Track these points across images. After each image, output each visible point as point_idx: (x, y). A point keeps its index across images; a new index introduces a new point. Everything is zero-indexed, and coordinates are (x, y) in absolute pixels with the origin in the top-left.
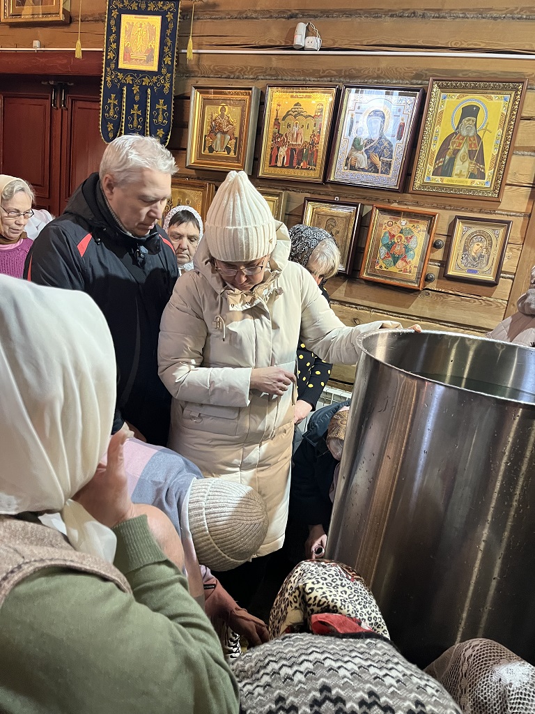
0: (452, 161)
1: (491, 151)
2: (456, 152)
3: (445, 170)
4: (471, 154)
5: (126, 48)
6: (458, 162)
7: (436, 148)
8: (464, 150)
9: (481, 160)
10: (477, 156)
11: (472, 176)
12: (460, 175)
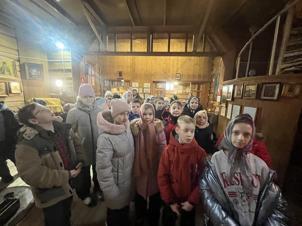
2: (4, 70)
3: (3, 73)
8: (6, 70)
10: (9, 71)
12: (7, 74)
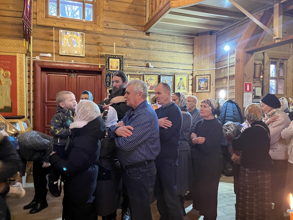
0: (180, 87)
1: (185, 85)
3: (179, 88)
4: (183, 85)
5: (111, 66)
6: (181, 87)
7: (177, 85)
8: (181, 85)
9: (184, 87)
10: (183, 86)
11: (183, 89)
12: (181, 89)
